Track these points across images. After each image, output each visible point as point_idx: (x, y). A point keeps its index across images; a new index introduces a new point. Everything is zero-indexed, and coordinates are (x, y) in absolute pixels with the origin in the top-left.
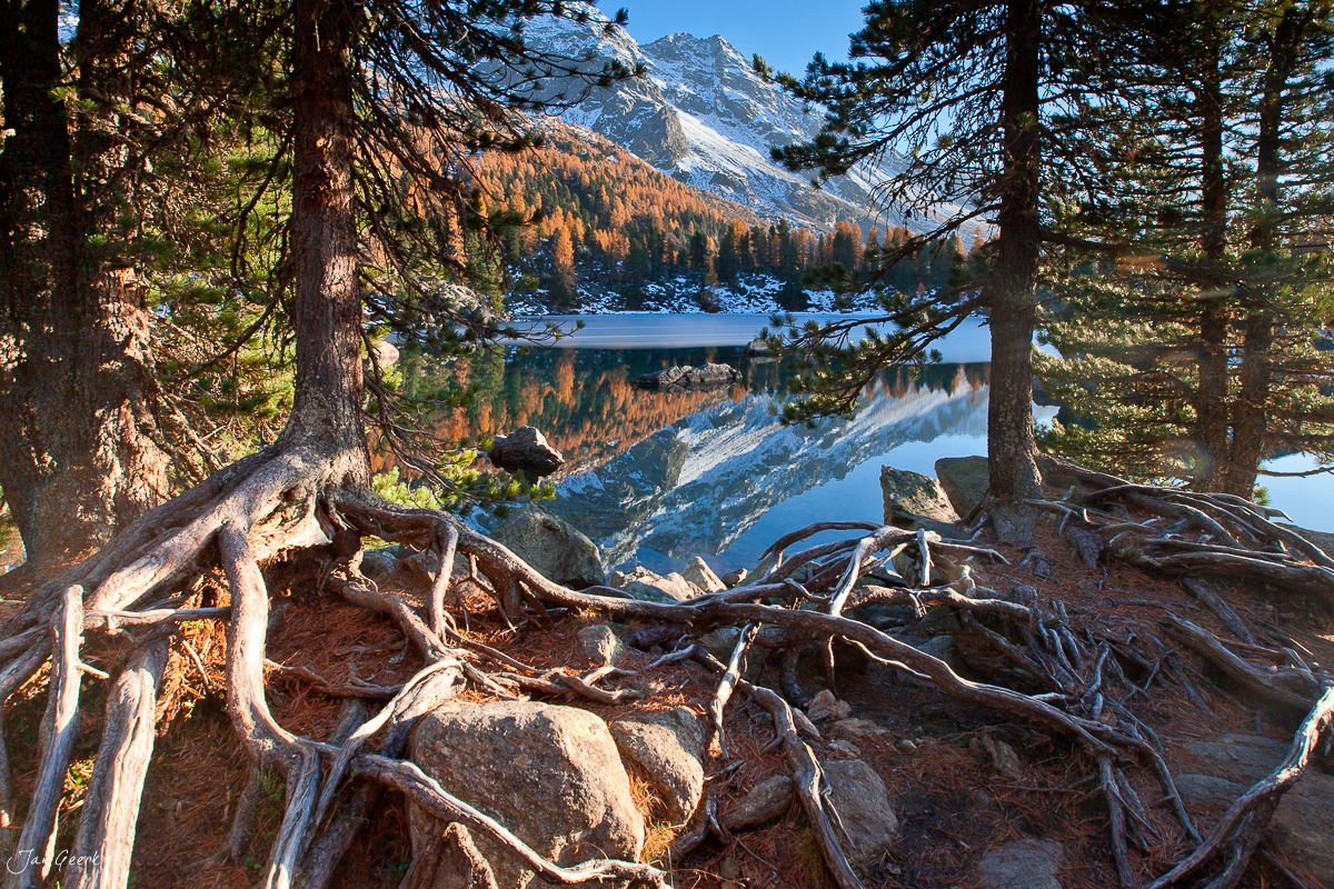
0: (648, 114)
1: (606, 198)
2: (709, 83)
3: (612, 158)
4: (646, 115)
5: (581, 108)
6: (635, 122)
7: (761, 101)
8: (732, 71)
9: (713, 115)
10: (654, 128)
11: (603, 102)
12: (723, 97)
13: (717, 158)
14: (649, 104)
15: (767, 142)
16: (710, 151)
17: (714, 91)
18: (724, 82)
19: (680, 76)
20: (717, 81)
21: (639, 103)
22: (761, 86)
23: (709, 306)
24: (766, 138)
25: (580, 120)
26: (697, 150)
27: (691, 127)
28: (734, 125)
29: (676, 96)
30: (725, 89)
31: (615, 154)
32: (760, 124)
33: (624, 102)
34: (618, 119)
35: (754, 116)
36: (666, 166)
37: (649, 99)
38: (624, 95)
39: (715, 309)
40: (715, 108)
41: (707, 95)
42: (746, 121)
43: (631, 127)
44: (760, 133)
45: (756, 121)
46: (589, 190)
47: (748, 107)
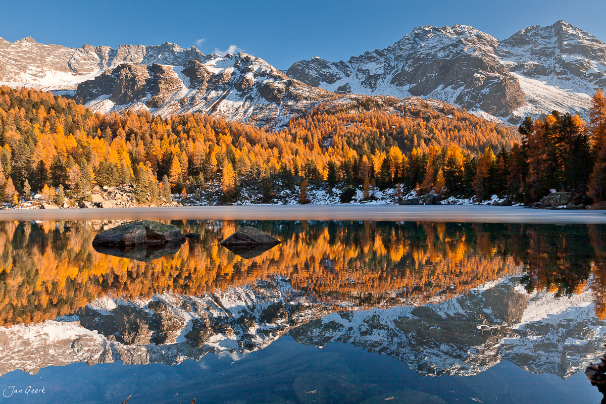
0: (494, 84)
1: (416, 141)
2: (552, 53)
3: (450, 116)
4: (493, 85)
5: (452, 88)
6: (486, 91)
7: (593, 58)
8: (570, 42)
9: (552, 75)
10: (497, 92)
11: (466, 82)
12: (561, 62)
13: (546, 104)
14: (496, 77)
15: (597, 87)
16: (542, 101)
17: (555, 59)
18: (563, 51)
19: (528, 55)
20: (558, 51)
21: (489, 78)
22: (595, 47)
23: (304, 201)
24: (595, 84)
25: (450, 95)
26: (532, 101)
27: (530, 86)
28: (569, 79)
29: (524, 68)
30: (564, 57)
31: (453, 114)
32: (592, 74)
33: (478, 79)
34: (474, 90)
35: (587, 69)
36: (503, 115)
37: (497, 74)
38: (478, 75)
39: (308, 202)
40: (554, 70)
41: (549, 63)
42: (578, 74)
43: (482, 94)
44: (591, 81)
45: (588, 73)
46: (407, 138)
47: (582, 64)
